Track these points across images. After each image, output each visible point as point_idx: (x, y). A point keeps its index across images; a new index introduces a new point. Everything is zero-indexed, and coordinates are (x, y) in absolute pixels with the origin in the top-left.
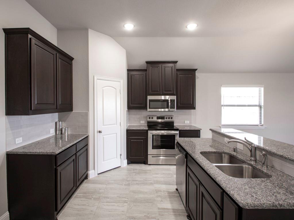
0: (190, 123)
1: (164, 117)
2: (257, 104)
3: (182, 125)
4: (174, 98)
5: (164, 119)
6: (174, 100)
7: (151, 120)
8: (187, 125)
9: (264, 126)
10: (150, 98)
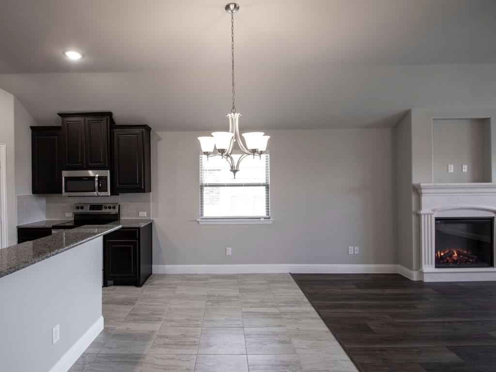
0: (149, 215)
1: (102, 206)
2: (264, 181)
3: (134, 218)
4: (107, 173)
5: (102, 209)
6: (106, 177)
7: (80, 211)
8: (143, 219)
9: (270, 219)
10: (65, 174)
